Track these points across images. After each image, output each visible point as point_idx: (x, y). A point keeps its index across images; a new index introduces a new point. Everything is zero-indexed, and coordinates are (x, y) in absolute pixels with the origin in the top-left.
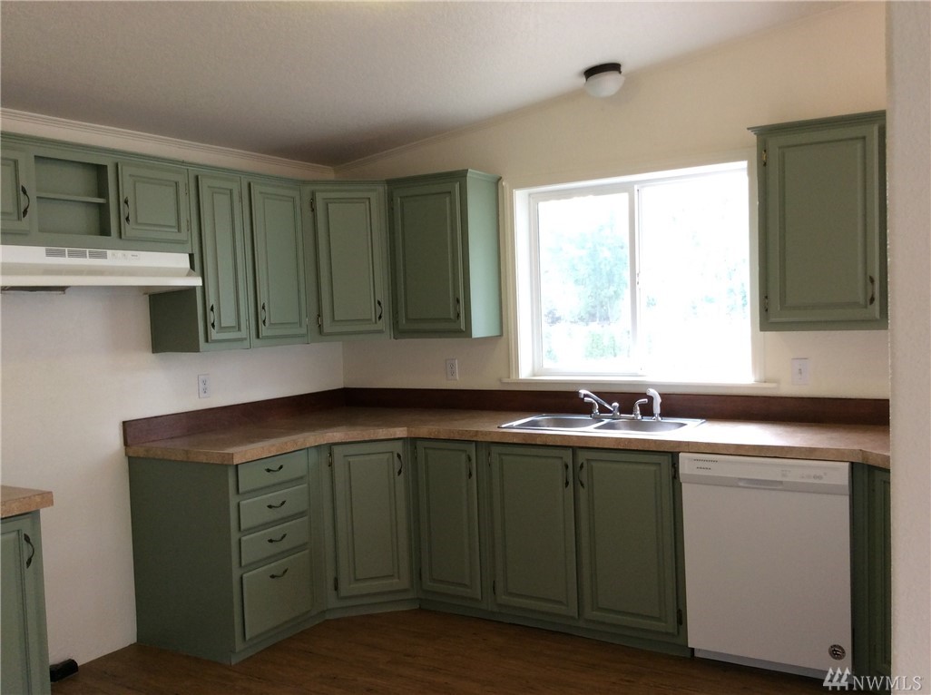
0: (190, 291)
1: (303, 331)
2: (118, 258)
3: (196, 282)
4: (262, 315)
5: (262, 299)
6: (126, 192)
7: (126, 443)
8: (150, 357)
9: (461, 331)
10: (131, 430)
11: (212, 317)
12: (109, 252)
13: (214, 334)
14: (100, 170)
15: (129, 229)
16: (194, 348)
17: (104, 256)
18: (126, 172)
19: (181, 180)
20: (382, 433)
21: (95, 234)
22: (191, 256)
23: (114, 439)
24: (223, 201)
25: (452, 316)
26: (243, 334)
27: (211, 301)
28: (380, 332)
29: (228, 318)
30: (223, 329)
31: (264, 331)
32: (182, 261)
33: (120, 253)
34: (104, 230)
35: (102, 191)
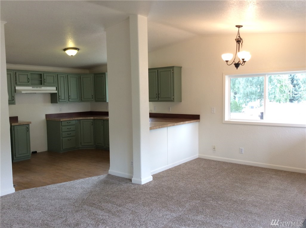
1: (78, 100)
3: (56, 92)
4: (70, 97)
6: (45, 78)
7: (46, 118)
8: (50, 104)
9: (105, 101)
11: (60, 97)
12: (42, 87)
15: (45, 84)
18: (45, 75)
20: (89, 118)
22: (56, 88)
24: (62, 79)
25: (103, 98)
26: (66, 100)
28: (92, 101)
30: (62, 100)
31: (70, 100)
33: (44, 87)
34: (41, 84)
35: (41, 78)
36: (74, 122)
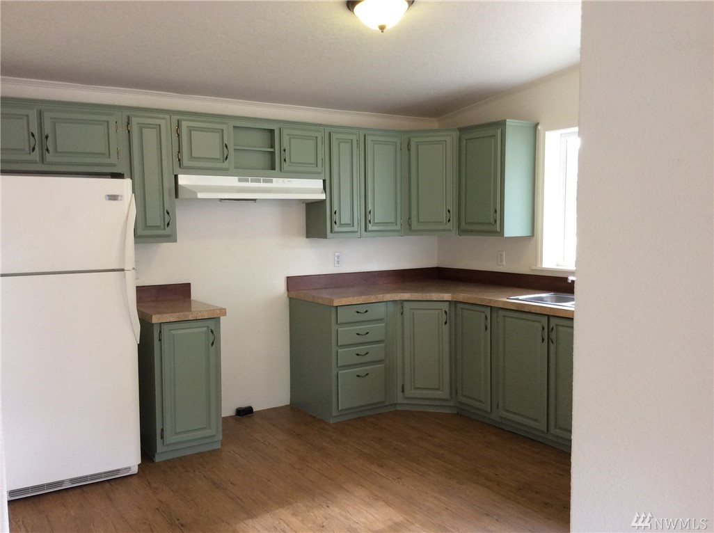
0: (323, 202)
1: (398, 227)
2: (279, 183)
3: (323, 197)
4: (369, 217)
5: (370, 207)
6: (285, 144)
7: (288, 290)
8: (304, 240)
9: (497, 232)
10: (292, 282)
11: (336, 218)
12: (274, 179)
13: (336, 228)
14: (272, 131)
15: (286, 166)
16: (325, 237)
17: (271, 182)
18: (285, 132)
19: (319, 135)
20: (435, 296)
21: (268, 169)
22: (324, 181)
23: (281, 287)
24: (345, 148)
25: (492, 221)
26: (355, 228)
27: (335, 208)
28: (449, 230)
29: (345, 218)
30: (341, 225)
31: (370, 227)
32: (318, 184)
33: (280, 180)
34: (273, 168)
35: (272, 146)
36: (380, 311)
